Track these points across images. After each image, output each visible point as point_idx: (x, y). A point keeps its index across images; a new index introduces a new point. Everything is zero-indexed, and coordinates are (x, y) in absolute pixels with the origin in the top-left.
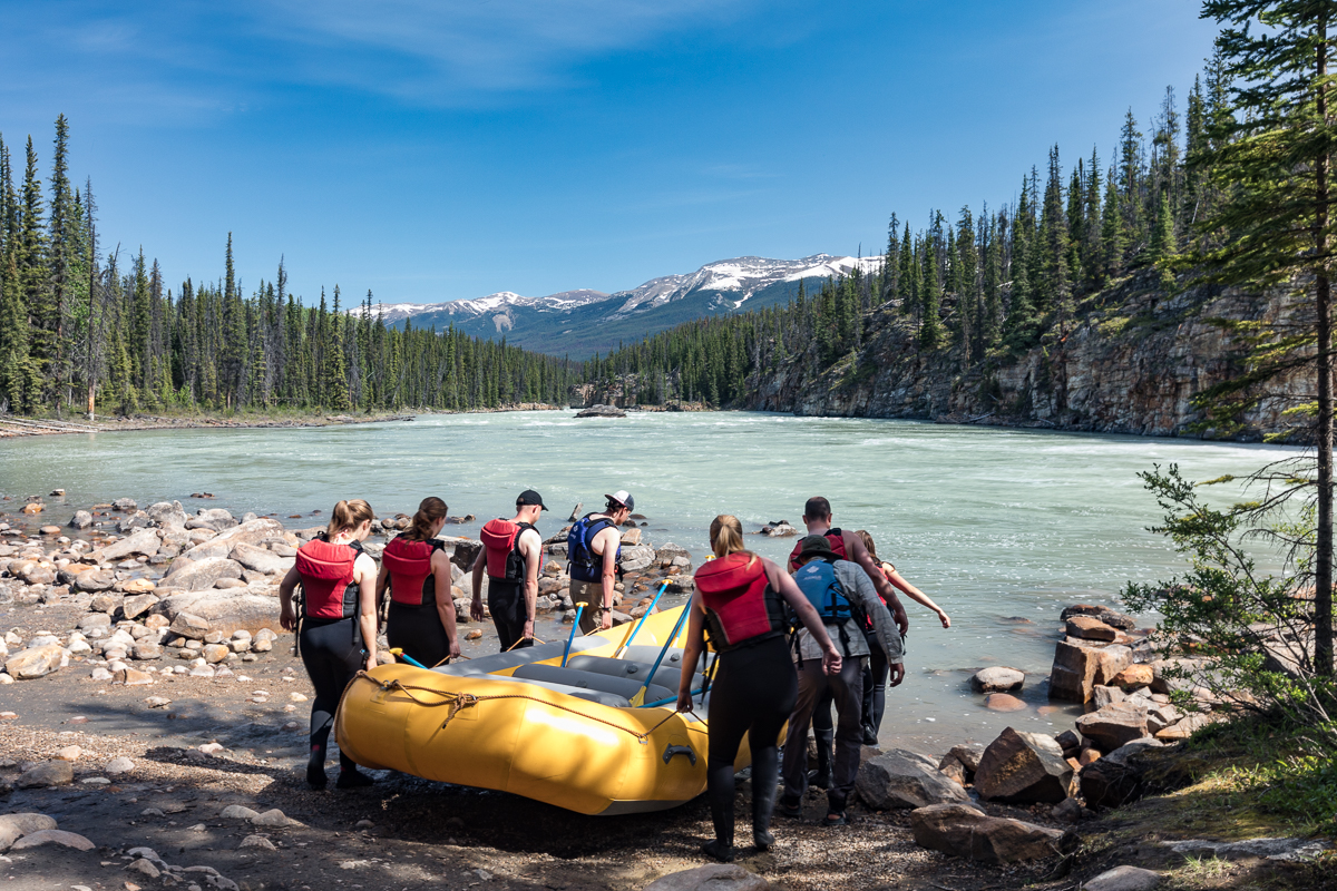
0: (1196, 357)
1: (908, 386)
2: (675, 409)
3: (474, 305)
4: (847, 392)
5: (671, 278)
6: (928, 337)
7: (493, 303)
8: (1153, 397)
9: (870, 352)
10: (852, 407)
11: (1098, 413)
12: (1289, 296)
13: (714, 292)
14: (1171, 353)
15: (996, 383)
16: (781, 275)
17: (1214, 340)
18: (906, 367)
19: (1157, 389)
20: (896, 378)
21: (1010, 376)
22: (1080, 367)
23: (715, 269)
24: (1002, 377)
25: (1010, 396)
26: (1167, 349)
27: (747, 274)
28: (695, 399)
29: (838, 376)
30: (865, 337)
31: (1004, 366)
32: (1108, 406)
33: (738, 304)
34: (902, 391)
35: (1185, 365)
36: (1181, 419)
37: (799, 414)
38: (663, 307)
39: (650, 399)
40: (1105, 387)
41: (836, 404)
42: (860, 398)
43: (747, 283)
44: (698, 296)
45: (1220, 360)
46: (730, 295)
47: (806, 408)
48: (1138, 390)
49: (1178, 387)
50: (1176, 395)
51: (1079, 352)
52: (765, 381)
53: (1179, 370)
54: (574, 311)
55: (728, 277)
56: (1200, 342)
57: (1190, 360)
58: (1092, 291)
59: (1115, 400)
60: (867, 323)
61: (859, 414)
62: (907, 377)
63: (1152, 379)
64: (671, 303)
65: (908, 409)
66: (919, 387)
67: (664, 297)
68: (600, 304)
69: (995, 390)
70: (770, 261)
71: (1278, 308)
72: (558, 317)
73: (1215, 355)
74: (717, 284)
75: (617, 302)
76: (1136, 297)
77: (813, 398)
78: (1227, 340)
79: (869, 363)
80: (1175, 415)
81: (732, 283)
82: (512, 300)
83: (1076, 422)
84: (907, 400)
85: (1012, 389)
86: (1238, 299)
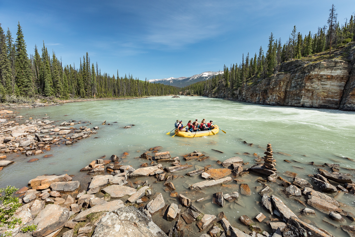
0: (260, 90)
1: (223, 93)
2: (193, 96)
3: (167, 79)
4: (214, 94)
5: (197, 75)
6: (227, 85)
7: (170, 79)
8: (253, 96)
9: (219, 87)
10: (215, 96)
11: (246, 99)
12: (274, 80)
13: (203, 77)
14: (256, 89)
15: (234, 93)
16: (214, 74)
17: (263, 87)
18: (223, 90)
19: (253, 95)
20: (222, 92)
21: (236, 92)
22: (245, 91)
23: (204, 73)
24: (235, 92)
25: (236, 95)
26: (256, 88)
27: (209, 74)
28: (196, 94)
29: (214, 91)
30: (219, 85)
31: (235, 90)
32: (248, 98)
33: (207, 79)
34: (222, 94)
35: (258, 91)
36: (257, 100)
37: (208, 97)
38: (196, 79)
39: (189, 94)
40: (247, 94)
41: (213, 96)
42: (217, 95)
43: (209, 76)
44: (201, 78)
45: (263, 90)
46: (206, 77)
47: (209, 96)
48: (251, 95)
49: (257, 95)
50: (256, 96)
51: (245, 88)
52: (206, 91)
53: (257, 92)
54: (182, 80)
55: (206, 75)
56: (261, 87)
57: (259, 90)
58: (250, 78)
59: (248, 97)
60: (219, 82)
61: (216, 97)
62: (223, 92)
63: (253, 93)
64: (197, 79)
65: (223, 97)
66: (225, 93)
67: (196, 78)
68: (186, 79)
69: (234, 94)
70: (212, 72)
71: (272, 82)
72: (180, 81)
73: (263, 89)
74: (204, 76)
75: (188, 79)
76: (255, 79)
77: (210, 95)
78: (265, 87)
79: (219, 89)
80: (256, 100)
81: (206, 76)
82: (173, 79)
83: (243, 100)
84: (223, 95)
85: (236, 94)
86: (267, 80)
